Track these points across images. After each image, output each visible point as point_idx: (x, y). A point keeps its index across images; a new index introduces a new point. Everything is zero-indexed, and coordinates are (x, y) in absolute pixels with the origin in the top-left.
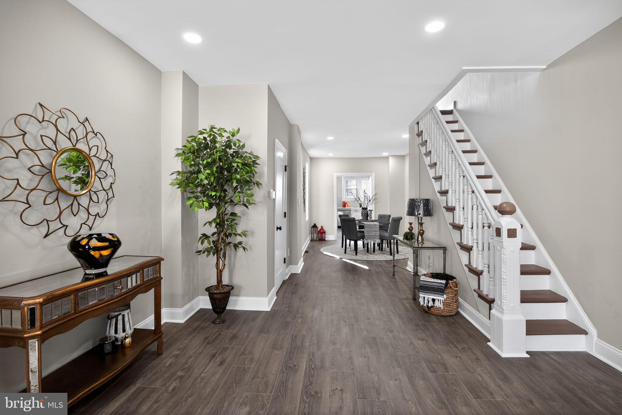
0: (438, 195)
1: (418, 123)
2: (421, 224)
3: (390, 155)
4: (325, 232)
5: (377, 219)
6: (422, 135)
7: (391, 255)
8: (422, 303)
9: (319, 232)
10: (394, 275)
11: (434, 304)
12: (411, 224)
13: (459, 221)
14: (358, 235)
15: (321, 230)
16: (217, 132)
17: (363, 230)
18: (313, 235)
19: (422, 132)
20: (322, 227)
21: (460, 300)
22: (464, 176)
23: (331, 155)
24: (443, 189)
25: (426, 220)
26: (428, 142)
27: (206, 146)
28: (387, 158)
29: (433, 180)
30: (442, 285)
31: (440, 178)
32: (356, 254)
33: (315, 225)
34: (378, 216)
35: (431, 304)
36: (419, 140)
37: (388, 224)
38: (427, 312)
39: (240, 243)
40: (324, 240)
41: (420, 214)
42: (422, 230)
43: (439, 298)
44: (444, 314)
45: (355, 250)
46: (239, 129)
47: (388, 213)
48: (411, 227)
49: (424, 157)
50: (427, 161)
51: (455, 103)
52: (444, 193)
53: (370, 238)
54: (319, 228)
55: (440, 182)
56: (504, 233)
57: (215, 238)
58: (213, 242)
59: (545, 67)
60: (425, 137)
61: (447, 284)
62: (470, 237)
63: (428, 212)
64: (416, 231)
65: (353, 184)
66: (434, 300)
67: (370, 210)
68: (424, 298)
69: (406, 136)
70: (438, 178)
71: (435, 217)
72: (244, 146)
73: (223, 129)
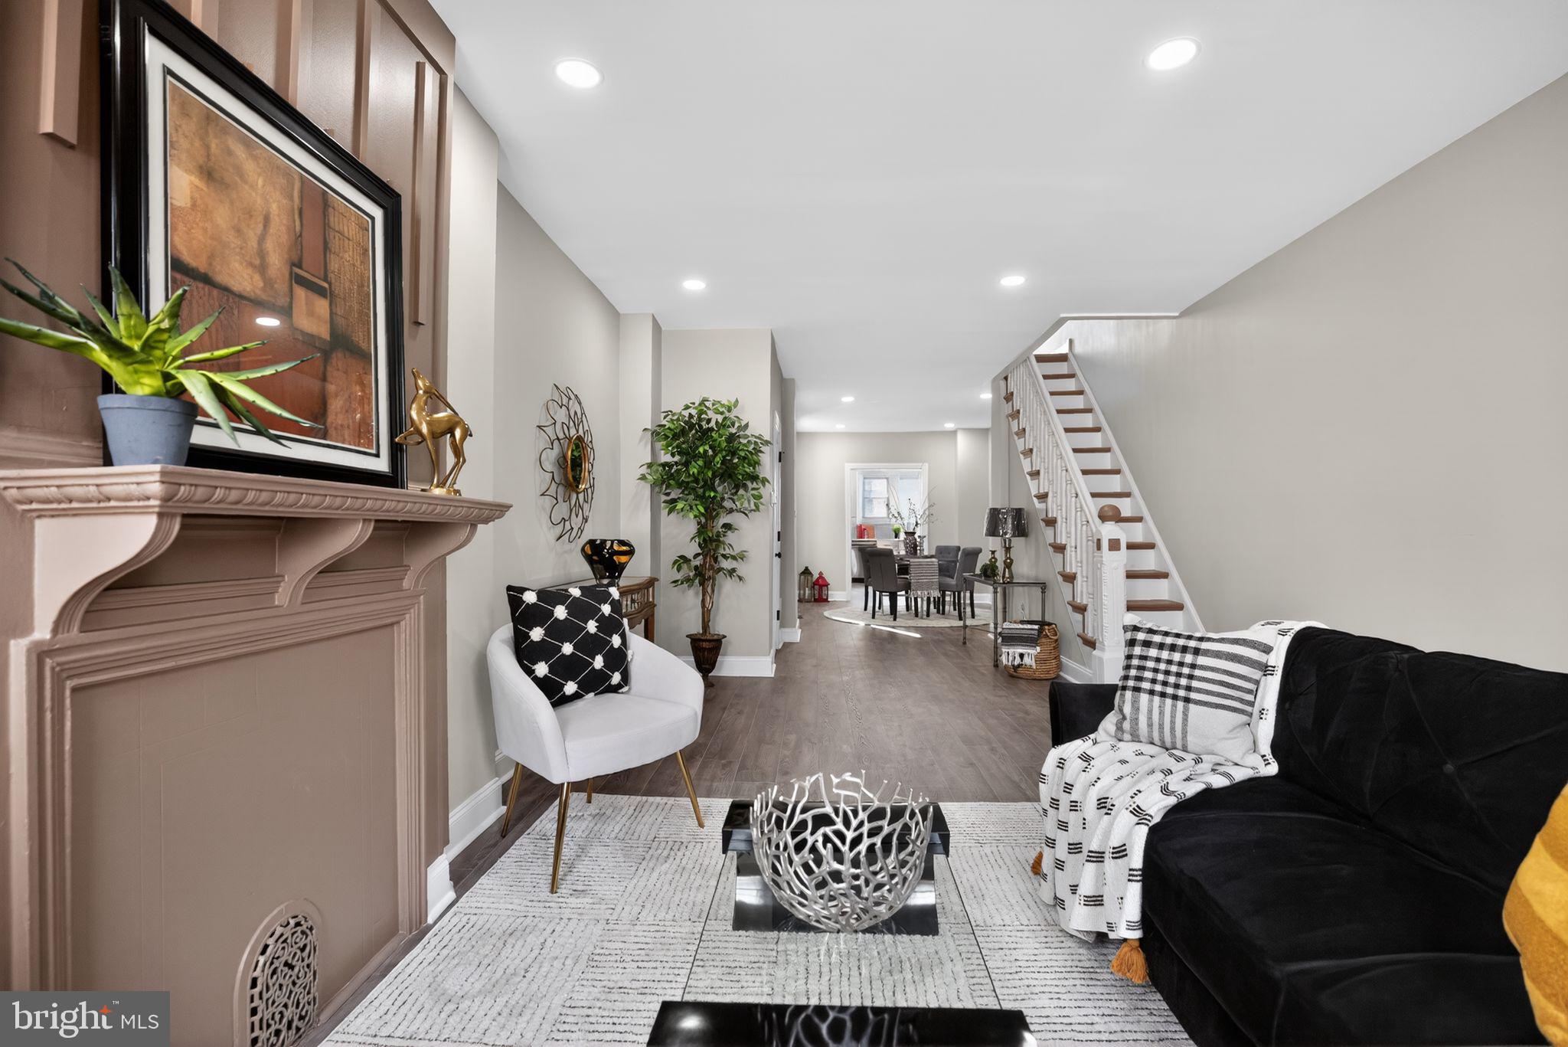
0: (1035, 500)
1: (1006, 378)
2: (1008, 549)
3: (959, 429)
4: (827, 585)
5: (934, 553)
6: (1012, 399)
7: (960, 619)
8: (1005, 661)
9: (816, 583)
10: (964, 643)
11: (1022, 661)
12: (993, 552)
13: (1062, 540)
14: (898, 582)
15: (817, 580)
16: (711, 406)
17: (908, 577)
18: (802, 592)
19: (1012, 394)
20: (821, 574)
21: (1064, 659)
22: (1067, 471)
23: (840, 427)
24: (1042, 491)
25: (1018, 543)
26: (1021, 411)
27: (692, 426)
28: (954, 433)
29: (1028, 477)
30: (1033, 632)
31: (1038, 473)
32: (895, 620)
33: (807, 569)
34: (935, 548)
35: (1017, 661)
36: (1007, 409)
37: (955, 562)
38: (1012, 676)
39: (734, 570)
40: (826, 600)
41: (1006, 533)
42: (1010, 558)
43: (1029, 651)
44: (1037, 675)
45: (891, 614)
46: (737, 401)
47: (955, 543)
48: (994, 558)
49: (1016, 437)
50: (1020, 444)
51: (1071, 341)
52: (1043, 497)
53: (921, 587)
54: (816, 576)
55: (1037, 481)
56: (1105, 545)
57: (698, 562)
58: (696, 568)
59: (1177, 314)
60: (1017, 403)
61: (1040, 631)
62: (1073, 559)
63: (1021, 531)
64: (1000, 565)
65: (879, 487)
66: (1022, 656)
67: (919, 537)
68: (1008, 653)
69: (987, 396)
70: (1035, 474)
71: (1032, 537)
72: (747, 426)
73: (719, 402)
